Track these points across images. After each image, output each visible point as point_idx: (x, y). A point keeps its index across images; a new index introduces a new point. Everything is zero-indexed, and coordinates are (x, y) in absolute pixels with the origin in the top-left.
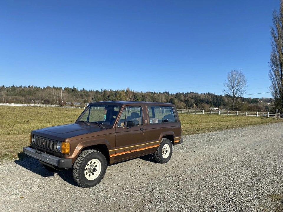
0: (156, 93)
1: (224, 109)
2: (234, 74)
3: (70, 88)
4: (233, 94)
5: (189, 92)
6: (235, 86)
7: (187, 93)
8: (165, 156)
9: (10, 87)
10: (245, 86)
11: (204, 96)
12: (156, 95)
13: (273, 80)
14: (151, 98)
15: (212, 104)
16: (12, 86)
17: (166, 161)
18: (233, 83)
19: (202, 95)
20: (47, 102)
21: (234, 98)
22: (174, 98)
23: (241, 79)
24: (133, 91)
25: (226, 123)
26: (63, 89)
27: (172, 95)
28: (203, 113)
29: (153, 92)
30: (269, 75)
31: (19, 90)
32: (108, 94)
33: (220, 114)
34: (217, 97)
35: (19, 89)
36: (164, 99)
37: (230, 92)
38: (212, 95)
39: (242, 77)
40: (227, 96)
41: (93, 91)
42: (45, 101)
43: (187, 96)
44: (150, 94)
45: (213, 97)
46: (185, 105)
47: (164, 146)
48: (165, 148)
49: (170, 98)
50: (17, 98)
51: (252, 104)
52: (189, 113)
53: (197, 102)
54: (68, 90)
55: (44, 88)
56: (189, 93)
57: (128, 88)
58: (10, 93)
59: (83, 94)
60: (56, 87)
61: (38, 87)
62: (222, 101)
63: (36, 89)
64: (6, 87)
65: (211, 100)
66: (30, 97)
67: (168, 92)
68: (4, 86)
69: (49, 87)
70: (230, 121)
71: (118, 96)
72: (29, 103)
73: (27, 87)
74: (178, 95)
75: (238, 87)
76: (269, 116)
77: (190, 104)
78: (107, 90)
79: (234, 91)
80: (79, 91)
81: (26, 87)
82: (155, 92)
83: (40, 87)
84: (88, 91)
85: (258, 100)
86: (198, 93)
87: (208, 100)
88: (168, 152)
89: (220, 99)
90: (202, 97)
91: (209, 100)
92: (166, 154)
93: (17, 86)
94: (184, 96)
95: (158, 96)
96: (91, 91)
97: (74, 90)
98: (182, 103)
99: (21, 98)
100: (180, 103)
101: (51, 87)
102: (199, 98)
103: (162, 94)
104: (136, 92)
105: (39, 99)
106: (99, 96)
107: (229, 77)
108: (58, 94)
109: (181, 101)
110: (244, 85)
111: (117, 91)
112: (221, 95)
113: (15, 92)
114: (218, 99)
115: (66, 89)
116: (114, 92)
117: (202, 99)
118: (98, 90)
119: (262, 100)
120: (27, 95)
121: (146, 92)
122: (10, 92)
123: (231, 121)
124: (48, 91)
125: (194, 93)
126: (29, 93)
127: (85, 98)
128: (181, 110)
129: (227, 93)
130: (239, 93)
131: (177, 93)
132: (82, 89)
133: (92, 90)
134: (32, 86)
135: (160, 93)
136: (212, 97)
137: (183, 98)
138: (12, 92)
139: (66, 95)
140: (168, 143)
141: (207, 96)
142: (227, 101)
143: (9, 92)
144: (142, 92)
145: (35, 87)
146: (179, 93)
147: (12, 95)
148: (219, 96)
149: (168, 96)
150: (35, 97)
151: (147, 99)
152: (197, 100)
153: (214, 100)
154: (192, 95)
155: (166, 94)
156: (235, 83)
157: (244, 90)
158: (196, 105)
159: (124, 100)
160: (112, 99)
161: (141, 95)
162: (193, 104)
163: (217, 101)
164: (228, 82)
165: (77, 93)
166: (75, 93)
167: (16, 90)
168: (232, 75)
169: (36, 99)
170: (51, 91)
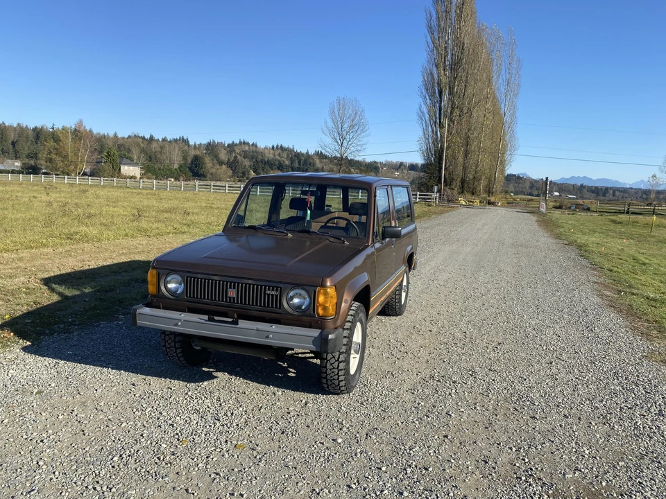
0: (155, 140)
2: (343, 106)
4: (341, 151)
5: (238, 142)
6: (345, 133)
7: (233, 142)
10: (363, 134)
11: (272, 152)
12: (154, 145)
13: (424, 124)
14: (143, 151)
18: (340, 126)
19: (266, 151)
21: (342, 160)
22: (202, 153)
23: (357, 118)
24: (91, 131)
27: (195, 146)
30: (417, 113)
32: (12, 137)
34: (298, 155)
36: (176, 160)
38: (289, 151)
39: (359, 113)
40: (320, 155)
43: (234, 150)
44: (139, 140)
45: (290, 156)
46: (230, 173)
49: (193, 153)
53: (256, 166)
56: (236, 144)
57: (81, 121)
62: (310, 165)
65: (287, 162)
67: (185, 138)
71: (50, 144)
74: (211, 148)
75: (351, 137)
76: (418, 200)
77: (241, 171)
78: (7, 124)
79: (342, 143)
82: (151, 137)
85: (379, 165)
86: (258, 146)
87: (280, 162)
89: (305, 162)
90: (267, 155)
91: (284, 162)
94: (225, 152)
95: (162, 148)
98: (224, 167)
100: (218, 167)
102: (260, 157)
103: (170, 142)
104: (99, 134)
109: (221, 163)
110: (362, 131)
112: (307, 153)
114: (300, 160)
117: (266, 159)
119: (385, 165)
121: (126, 136)
125: (248, 144)
129: (320, 149)
130: (352, 148)
131: (209, 144)
135: (164, 140)
136: (288, 156)
137: (223, 156)
141: (277, 153)
142: (319, 165)
144: (115, 135)
146: (214, 142)
148: (303, 154)
149: (186, 147)
151: (133, 154)
152: (257, 162)
153: (292, 163)
154: (244, 149)
155: (182, 145)
156: (345, 126)
157: (361, 143)
158: (254, 172)
159: (70, 154)
160: (26, 153)
161: (115, 143)
162: (249, 172)
163: (299, 164)
164: (330, 124)
168: (339, 109)
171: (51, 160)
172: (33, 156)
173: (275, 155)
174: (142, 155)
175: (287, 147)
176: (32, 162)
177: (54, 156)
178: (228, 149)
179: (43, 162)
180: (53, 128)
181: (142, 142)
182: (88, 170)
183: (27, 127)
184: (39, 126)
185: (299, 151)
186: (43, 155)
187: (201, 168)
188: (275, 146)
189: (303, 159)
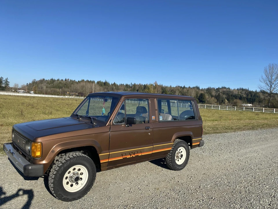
0: (186, 88)
1: (259, 106)
2: (273, 68)
3: (102, 82)
4: (271, 89)
5: (221, 87)
6: (273, 81)
7: (219, 87)
8: (180, 162)
9: (50, 80)
11: (237, 91)
12: (185, 90)
14: (180, 92)
15: (246, 100)
16: (51, 79)
17: (181, 168)
18: (270, 78)
19: (234, 91)
20: (81, 94)
21: (271, 94)
22: (205, 92)
24: (162, 85)
25: (261, 122)
26: (96, 82)
27: (202, 90)
28: (235, 109)
29: (183, 87)
32: (137, 88)
33: (254, 111)
34: (251, 93)
35: (56, 82)
36: (193, 95)
37: (266, 88)
40: (263, 92)
41: (123, 85)
42: (79, 93)
43: (219, 91)
44: (180, 88)
45: (247, 93)
46: (216, 100)
47: (179, 149)
48: (180, 151)
49: (201, 92)
50: (54, 91)
52: (220, 109)
53: (229, 97)
54: (100, 84)
55: (79, 81)
56: (220, 88)
58: (49, 86)
59: (114, 87)
60: (90, 81)
61: (73, 80)
62: (257, 97)
63: (71, 82)
64: (46, 80)
65: (245, 96)
66: (66, 89)
67: (198, 86)
68: (44, 79)
69: (83, 81)
70: (266, 119)
71: (146, 90)
72: (64, 95)
73: (64, 80)
74: (209, 90)
77: (221, 100)
78: (136, 84)
79: (271, 86)
80: (110, 84)
81: (63, 80)
82: (184, 86)
83: (75, 80)
84: (119, 85)
86: (231, 89)
87: (241, 96)
88: (183, 157)
89: (255, 95)
90: (235, 93)
91: (243, 96)
92: (180, 159)
93: (55, 79)
94: (215, 92)
95: (188, 91)
96: (121, 84)
97: (106, 84)
98: (213, 98)
99: (58, 90)
100: (210, 98)
101: (85, 80)
102: (231, 94)
103: (192, 88)
104: (165, 86)
105: (74, 91)
106: (129, 89)
107: (266, 71)
109: (212, 96)
112: (256, 91)
113: (54, 85)
114: (252, 95)
115: (98, 83)
116: (143, 86)
118: (128, 84)
120: (64, 88)
121: (175, 87)
122: (49, 85)
124: (82, 84)
125: (226, 88)
126: (65, 86)
128: (211, 105)
129: (262, 89)
131: (208, 88)
132: (113, 83)
133: (123, 84)
134: (68, 79)
135: (189, 87)
136: (245, 92)
137: (214, 93)
138: (51, 85)
139: (98, 88)
140: (184, 145)
141: (240, 91)
142: (262, 97)
143: (48, 84)
144: (171, 86)
145: (71, 80)
146: (210, 87)
147: (51, 88)
148: (253, 92)
149: (198, 90)
150: (70, 89)
151: (177, 93)
153: (247, 96)
154: (224, 90)
155: (196, 89)
156: (274, 77)
158: (227, 100)
161: (170, 89)
162: (224, 100)
163: (251, 97)
164: (264, 77)
165: (109, 86)
166: (107, 87)
167: (54, 83)
168: (270, 70)
169: (71, 92)
170: (84, 84)
173: (238, 93)
174: (180, 94)
175: (245, 89)
178: (216, 90)
180: (150, 84)
181: (181, 89)
184: (146, 84)
185: (251, 90)
187: (204, 99)
188: (239, 89)
189: (253, 94)
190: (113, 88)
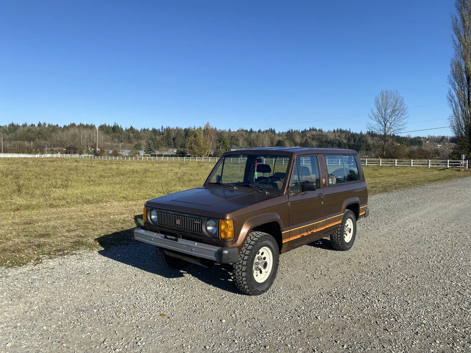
0: (253, 132)
1: (366, 155)
2: (386, 97)
3: (109, 126)
4: (385, 130)
5: (309, 129)
6: (388, 117)
7: (305, 130)
9: (7, 125)
10: (403, 117)
11: (333, 134)
12: (253, 135)
13: (454, 105)
14: (246, 139)
15: (347, 147)
16: (10, 125)
18: (383, 112)
19: (329, 134)
20: (71, 150)
21: (384, 137)
22: (284, 139)
23: (398, 104)
24: (216, 129)
26: (97, 127)
27: (279, 135)
30: (447, 97)
31: (23, 130)
32: (173, 135)
33: (366, 164)
34: (354, 136)
35: (22, 128)
37: (379, 128)
38: (347, 133)
39: (399, 101)
40: (372, 135)
41: (148, 130)
42: (68, 148)
43: (306, 135)
44: (244, 133)
45: (348, 136)
49: (277, 139)
50: (20, 145)
51: (412, 146)
53: (321, 145)
54: (105, 130)
55: (65, 126)
56: (308, 131)
57: (208, 123)
58: (8, 137)
59: (132, 135)
60: (85, 125)
61: (54, 125)
62: (363, 142)
63: (51, 128)
65: (345, 141)
66: (42, 142)
67: (273, 129)
69: (73, 125)
70: (391, 175)
71: (192, 138)
72: (42, 152)
73: (36, 125)
74: (290, 135)
75: (393, 119)
76: (448, 166)
78: (171, 128)
79: (385, 125)
80: (124, 130)
81: (34, 125)
82: (251, 130)
83: (57, 125)
84: (139, 131)
85: (422, 140)
86: (323, 131)
87: (339, 141)
89: (359, 140)
90: (330, 137)
91: (342, 141)
93: (19, 124)
94: (300, 136)
95: (258, 136)
96: (144, 129)
97: (115, 129)
99: (26, 144)
101: (77, 125)
102: (324, 139)
103: (263, 132)
104: (220, 130)
105: (58, 145)
106: (158, 138)
107: (378, 102)
108: (90, 136)
109: (296, 144)
110: (402, 114)
111: (189, 128)
112: (361, 133)
113: (16, 134)
114: (355, 139)
115: (102, 128)
116: (182, 131)
117: (329, 140)
118: (157, 128)
119: (428, 139)
120: (37, 139)
121: (236, 131)
122: (8, 135)
123: (393, 175)
124: (72, 131)
125: (316, 130)
126: (40, 135)
127: (136, 143)
129: (373, 130)
130: (395, 128)
131: (289, 132)
132: (128, 127)
133: (146, 128)
134: (44, 124)
135: (259, 131)
136: (346, 136)
137: (298, 139)
138: (10, 134)
139: (102, 137)
141: (337, 135)
142: (370, 141)
143: (5, 134)
144: (230, 130)
145: (49, 125)
146: (292, 130)
147: (12, 140)
148: (357, 135)
149: (273, 135)
150: (50, 142)
151: (239, 142)
152: (322, 142)
153: (349, 141)
154: (313, 134)
155: (270, 134)
156: (388, 111)
157: (403, 123)
159: (202, 144)
160: (180, 144)
161: (229, 135)
163: (355, 142)
165: (121, 134)
166: (118, 134)
167: (18, 131)
168: (383, 100)
169: (52, 145)
170: (77, 131)
171: (191, 148)
172: (183, 146)
173: (335, 137)
174: (245, 142)
175: (345, 130)
176: (182, 150)
177: (193, 145)
178: (302, 135)
179: (187, 149)
180: (194, 128)
181: (246, 134)
182: (212, 153)
183: (181, 129)
184: (187, 128)
185: (354, 132)
186: (187, 145)
188: (336, 130)
189: (357, 138)
190: (129, 136)
